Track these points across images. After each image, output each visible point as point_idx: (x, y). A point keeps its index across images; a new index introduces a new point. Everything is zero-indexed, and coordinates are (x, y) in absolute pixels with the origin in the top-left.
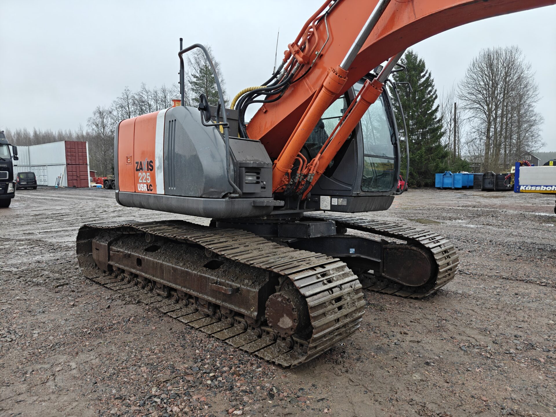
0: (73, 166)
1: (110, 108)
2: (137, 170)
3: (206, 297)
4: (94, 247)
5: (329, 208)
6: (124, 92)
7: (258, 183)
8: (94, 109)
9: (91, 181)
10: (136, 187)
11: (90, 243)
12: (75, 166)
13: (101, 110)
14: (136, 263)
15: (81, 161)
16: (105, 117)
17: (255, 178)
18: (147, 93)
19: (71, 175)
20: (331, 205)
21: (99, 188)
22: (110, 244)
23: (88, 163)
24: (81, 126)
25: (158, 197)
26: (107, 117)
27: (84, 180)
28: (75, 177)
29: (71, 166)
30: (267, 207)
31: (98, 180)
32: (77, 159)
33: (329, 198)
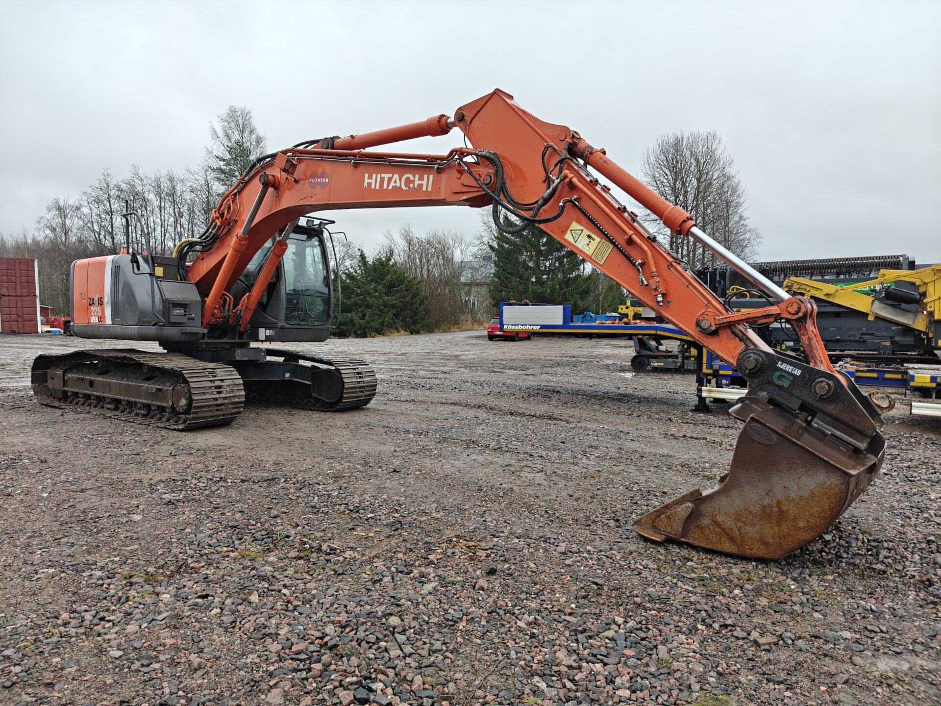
0: (11, 298)
1: (77, 202)
2: (90, 305)
3: (141, 400)
4: (49, 376)
5: (264, 339)
6: (101, 178)
7: (185, 315)
8: (50, 202)
9: (42, 324)
10: (89, 320)
11: (46, 374)
12: (14, 298)
13: (61, 204)
14: (88, 385)
15: (25, 290)
16: (69, 216)
17: (183, 311)
18: (142, 180)
19: (8, 313)
20: (266, 336)
21: (55, 333)
22: (64, 372)
23: (37, 293)
24: (24, 230)
25: (107, 327)
26: (72, 217)
27: (31, 321)
28: (14, 317)
29: (7, 298)
30: (197, 334)
31: (53, 322)
32: (19, 287)
33: (264, 329)
